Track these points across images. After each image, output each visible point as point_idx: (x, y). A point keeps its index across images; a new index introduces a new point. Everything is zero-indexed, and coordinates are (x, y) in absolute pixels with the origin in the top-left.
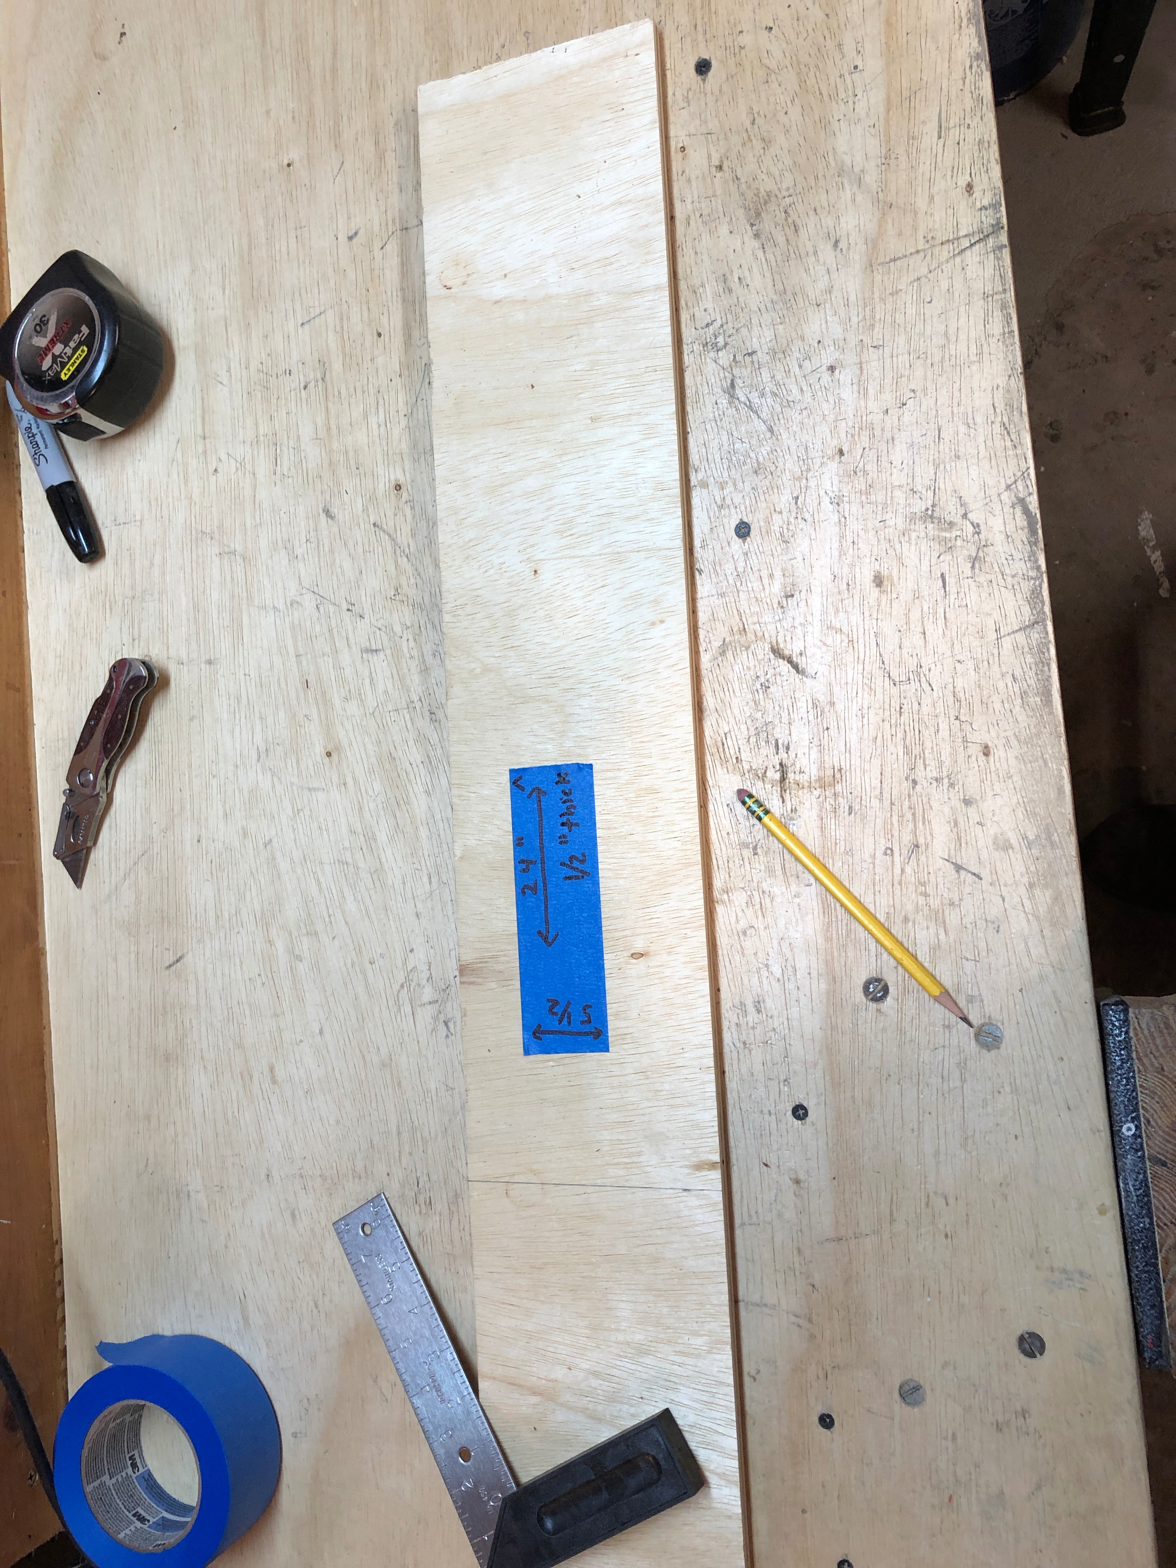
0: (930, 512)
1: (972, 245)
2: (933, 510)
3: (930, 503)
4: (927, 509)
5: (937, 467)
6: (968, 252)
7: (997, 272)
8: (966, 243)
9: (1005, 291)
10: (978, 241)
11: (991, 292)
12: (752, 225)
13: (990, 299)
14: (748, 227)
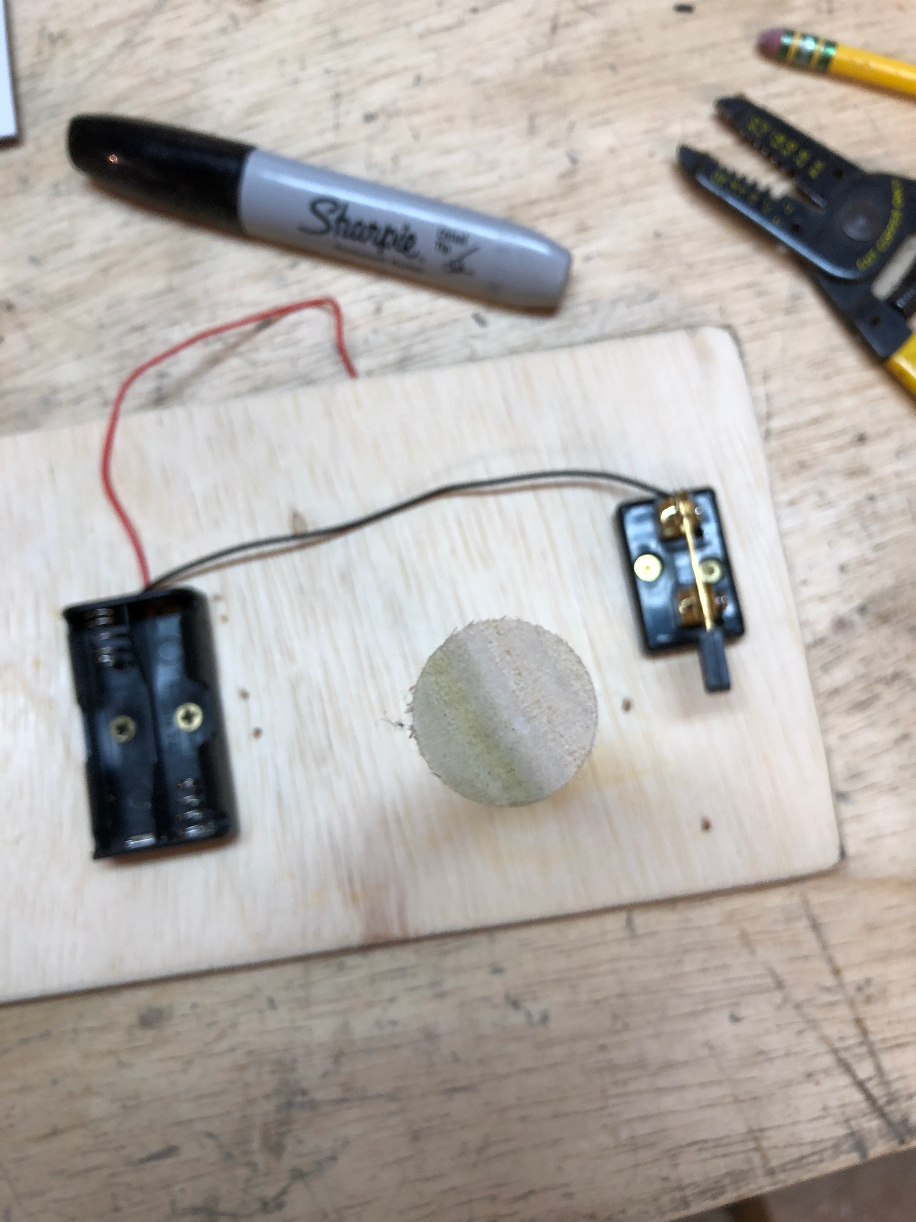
0: (299, 1099)
1: (860, 1085)
2: (302, 1105)
3: (319, 1095)
4: (304, 1092)
5: (393, 1096)
6: (844, 1080)
7: (807, 1150)
8: (865, 1070)
9: (771, 1172)
10: (870, 1098)
11: (765, 1144)
12: (862, 610)
13: (752, 1145)
14: (857, 602)
